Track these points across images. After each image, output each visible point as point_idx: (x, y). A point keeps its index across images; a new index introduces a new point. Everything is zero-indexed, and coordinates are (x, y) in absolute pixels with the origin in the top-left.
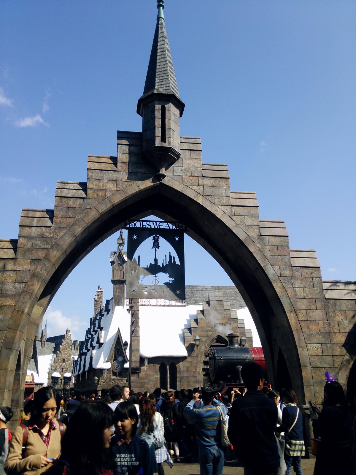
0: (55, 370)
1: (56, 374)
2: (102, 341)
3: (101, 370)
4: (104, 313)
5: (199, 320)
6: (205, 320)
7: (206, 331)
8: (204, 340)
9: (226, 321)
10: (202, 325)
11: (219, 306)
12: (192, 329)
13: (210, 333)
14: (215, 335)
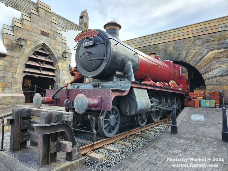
5: (25, 22)
6: (31, 25)
7: (31, 35)
8: (28, 43)
9: (52, 33)
10: (28, 28)
11: (47, 16)
12: (15, 27)
13: (36, 39)
14: (41, 42)
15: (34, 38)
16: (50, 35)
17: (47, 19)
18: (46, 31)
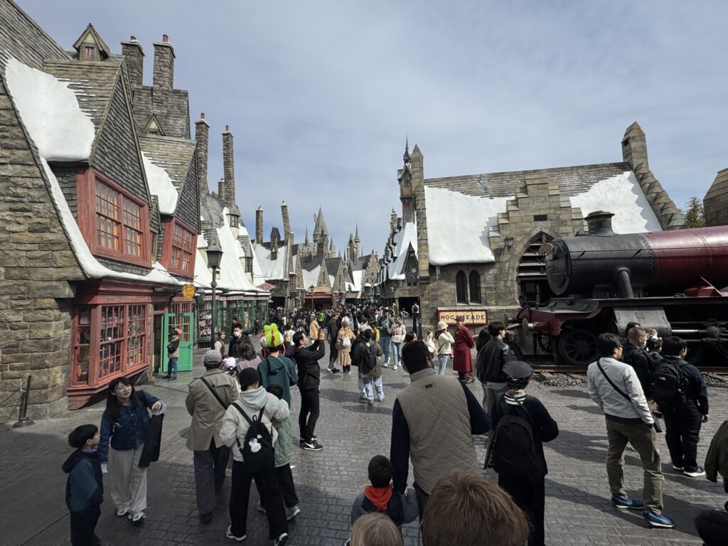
0: (367, 281)
1: (368, 285)
2: (395, 255)
3: (397, 281)
4: (397, 231)
5: (511, 214)
6: (520, 213)
7: (521, 227)
8: (519, 239)
9: (552, 211)
10: (516, 220)
11: (541, 191)
12: (501, 226)
13: (528, 230)
14: (535, 232)
15: (526, 229)
16: (549, 216)
17: (541, 194)
18: (542, 213)
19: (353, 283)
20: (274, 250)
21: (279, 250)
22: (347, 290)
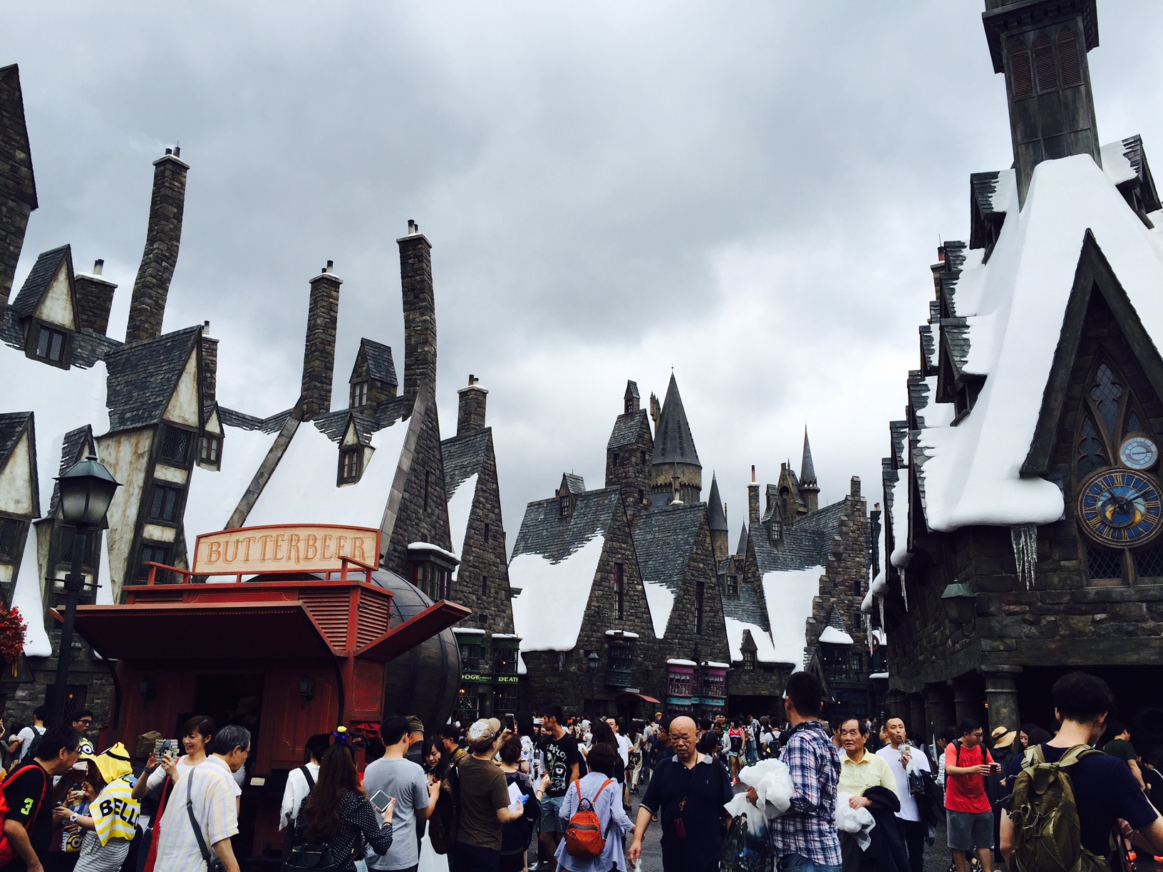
0: (829, 621)
1: (835, 635)
2: (973, 367)
3: (993, 537)
19: (766, 626)
20: (350, 439)
21: (377, 438)
22: (736, 655)
